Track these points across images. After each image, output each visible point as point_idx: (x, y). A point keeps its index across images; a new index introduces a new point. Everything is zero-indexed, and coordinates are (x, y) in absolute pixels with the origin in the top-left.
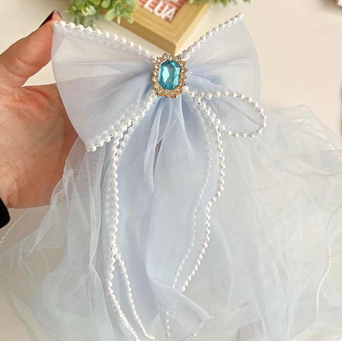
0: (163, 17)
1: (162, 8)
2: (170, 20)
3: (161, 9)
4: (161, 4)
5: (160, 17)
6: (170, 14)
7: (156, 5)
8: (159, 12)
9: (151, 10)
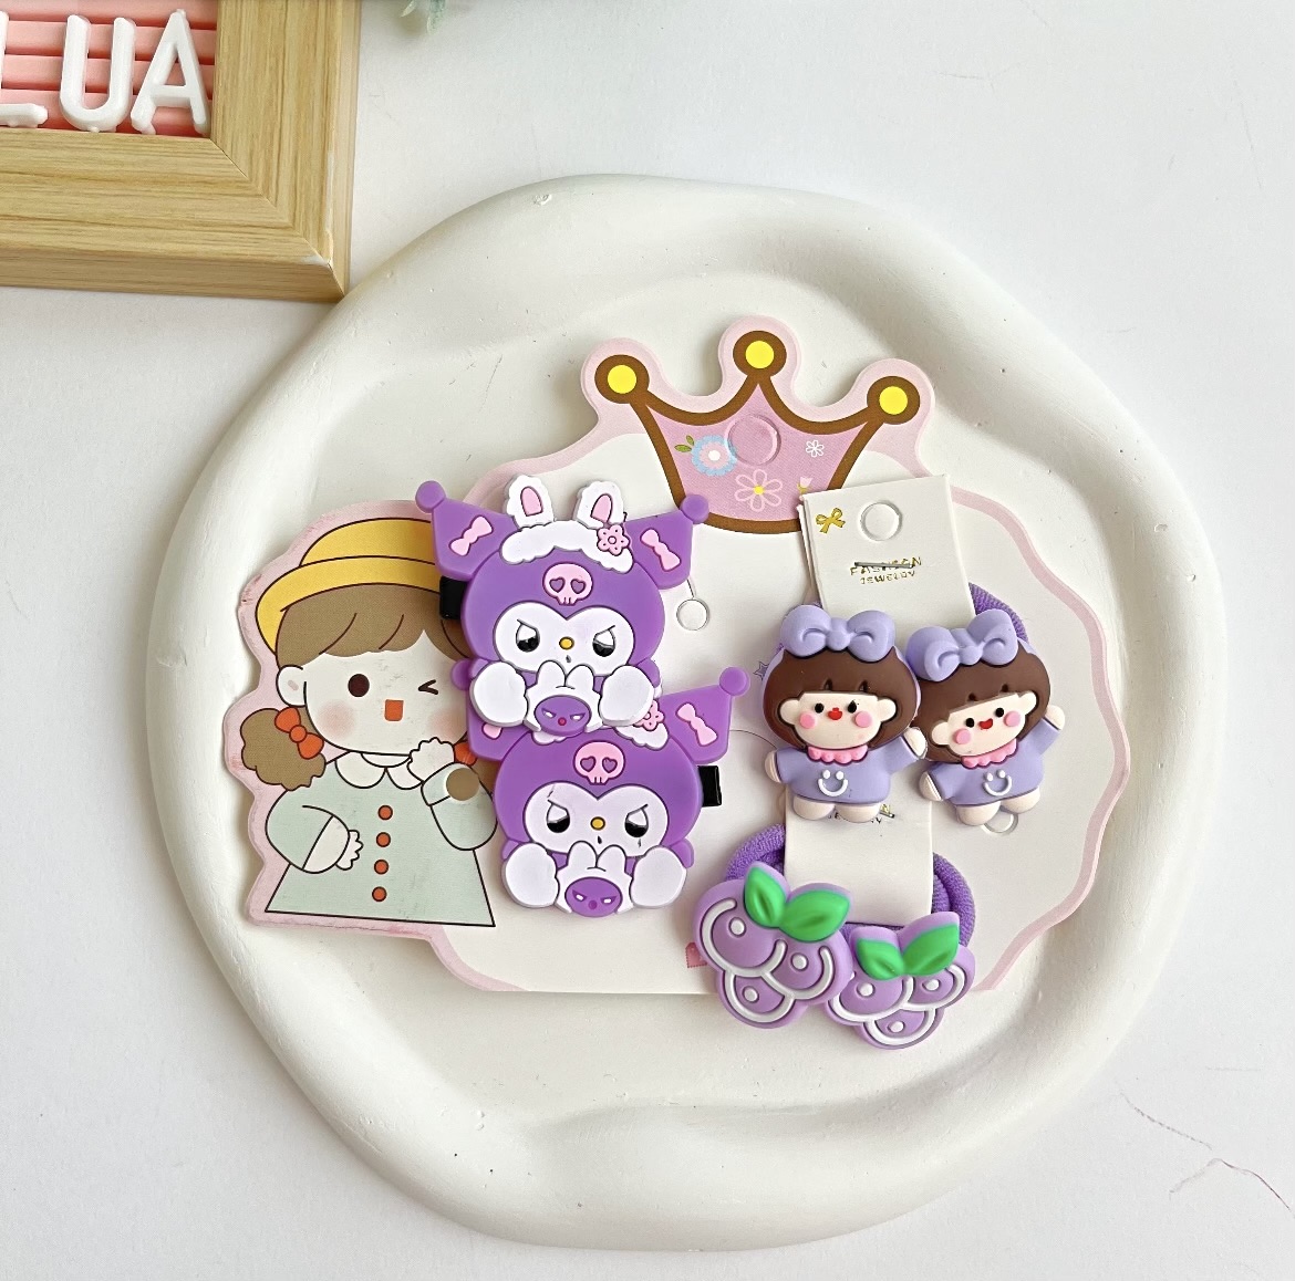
0: (143, 115)
2: (199, 117)
4: (79, 35)
5: (126, 127)
6: (176, 76)
7: (58, 52)
8: (98, 90)
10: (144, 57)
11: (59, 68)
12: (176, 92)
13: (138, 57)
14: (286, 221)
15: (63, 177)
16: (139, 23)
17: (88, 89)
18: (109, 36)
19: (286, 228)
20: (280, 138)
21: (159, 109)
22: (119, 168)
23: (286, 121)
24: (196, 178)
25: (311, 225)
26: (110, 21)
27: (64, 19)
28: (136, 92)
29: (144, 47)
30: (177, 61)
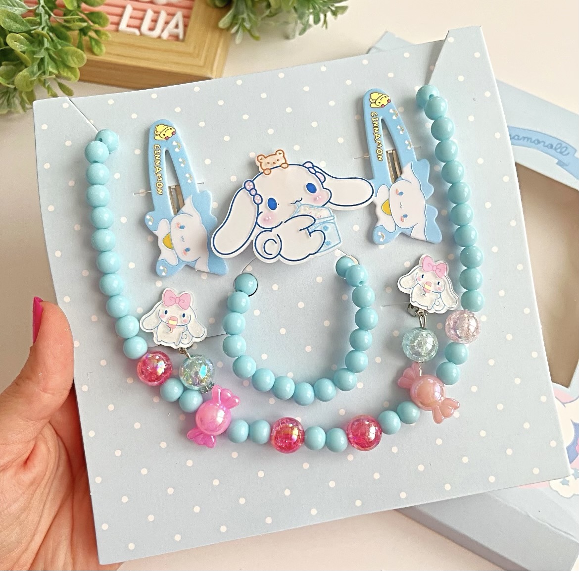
0: (165, 36)
1: (155, 21)
2: (181, 37)
3: (153, 23)
4: (150, 15)
5: (159, 37)
6: (177, 26)
7: (142, 19)
8: (152, 29)
9: (136, 31)
12: (176, 30)
13: (165, 23)
17: (149, 28)
18: (158, 16)
19: (201, 67)
21: (170, 36)
24: (177, 51)
26: (159, 13)
27: (146, 11)
28: (163, 31)
29: (167, 20)
30: (177, 23)
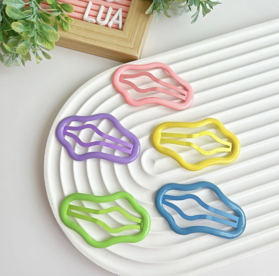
0: (110, 24)
2: (120, 26)
4: (103, 9)
5: (107, 26)
6: (118, 19)
9: (93, 20)
10: (113, 15)
11: (98, 14)
12: (117, 22)
13: (112, 15)
14: (132, 47)
15: (95, 32)
16: (114, 9)
17: (102, 18)
18: (108, 10)
19: (132, 49)
20: (134, 34)
21: (113, 24)
22: (105, 33)
23: (136, 31)
24: (118, 37)
25: (137, 49)
26: (108, 8)
27: (100, 6)
28: (110, 20)
29: (113, 13)
30: (118, 17)
